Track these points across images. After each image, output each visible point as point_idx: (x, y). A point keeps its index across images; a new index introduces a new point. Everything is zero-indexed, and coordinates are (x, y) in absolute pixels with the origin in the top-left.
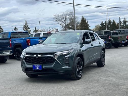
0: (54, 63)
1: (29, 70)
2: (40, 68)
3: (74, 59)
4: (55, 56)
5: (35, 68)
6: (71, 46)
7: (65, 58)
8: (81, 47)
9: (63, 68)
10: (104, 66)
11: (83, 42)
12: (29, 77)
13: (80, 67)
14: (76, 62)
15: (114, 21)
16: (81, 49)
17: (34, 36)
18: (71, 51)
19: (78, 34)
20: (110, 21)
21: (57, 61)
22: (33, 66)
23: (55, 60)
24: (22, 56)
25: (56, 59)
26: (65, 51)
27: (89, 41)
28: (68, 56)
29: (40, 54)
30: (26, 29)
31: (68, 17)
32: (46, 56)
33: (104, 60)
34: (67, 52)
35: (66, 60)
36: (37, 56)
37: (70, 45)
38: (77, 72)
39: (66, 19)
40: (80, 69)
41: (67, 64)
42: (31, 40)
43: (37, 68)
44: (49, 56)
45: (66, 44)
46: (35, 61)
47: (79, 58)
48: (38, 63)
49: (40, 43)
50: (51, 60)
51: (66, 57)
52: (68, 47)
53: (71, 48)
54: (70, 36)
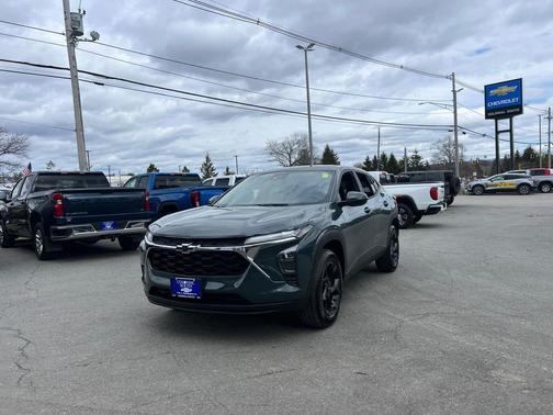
0: (244, 275)
1: (163, 292)
2: (195, 289)
3: (314, 253)
4: (247, 249)
5: (178, 288)
6: (302, 216)
7: (283, 255)
8: (335, 216)
9: (279, 290)
10: (395, 268)
11: (340, 200)
12: (168, 309)
13: (333, 284)
14: (321, 268)
15: (392, 156)
16: (334, 223)
17: (213, 184)
18: (305, 231)
19: (325, 175)
20: (384, 156)
21: (253, 266)
22: (173, 281)
23: (248, 262)
24: (142, 244)
25: (251, 260)
26: (284, 233)
27: (360, 198)
28: (293, 249)
29: (195, 241)
30: (207, 170)
31: (296, 146)
32: (222, 249)
33: (397, 251)
34: (289, 236)
35: (287, 264)
36: (186, 248)
37: (301, 212)
38: (324, 302)
39: (292, 150)
40: (332, 289)
41: (291, 279)
42: (202, 193)
43: (187, 290)
44: (229, 248)
45: (287, 205)
46: (180, 265)
47: (330, 253)
48: (189, 272)
49: (211, 204)
50: (235, 263)
51: (286, 251)
52: (294, 218)
53: (305, 220)
54: (297, 186)
